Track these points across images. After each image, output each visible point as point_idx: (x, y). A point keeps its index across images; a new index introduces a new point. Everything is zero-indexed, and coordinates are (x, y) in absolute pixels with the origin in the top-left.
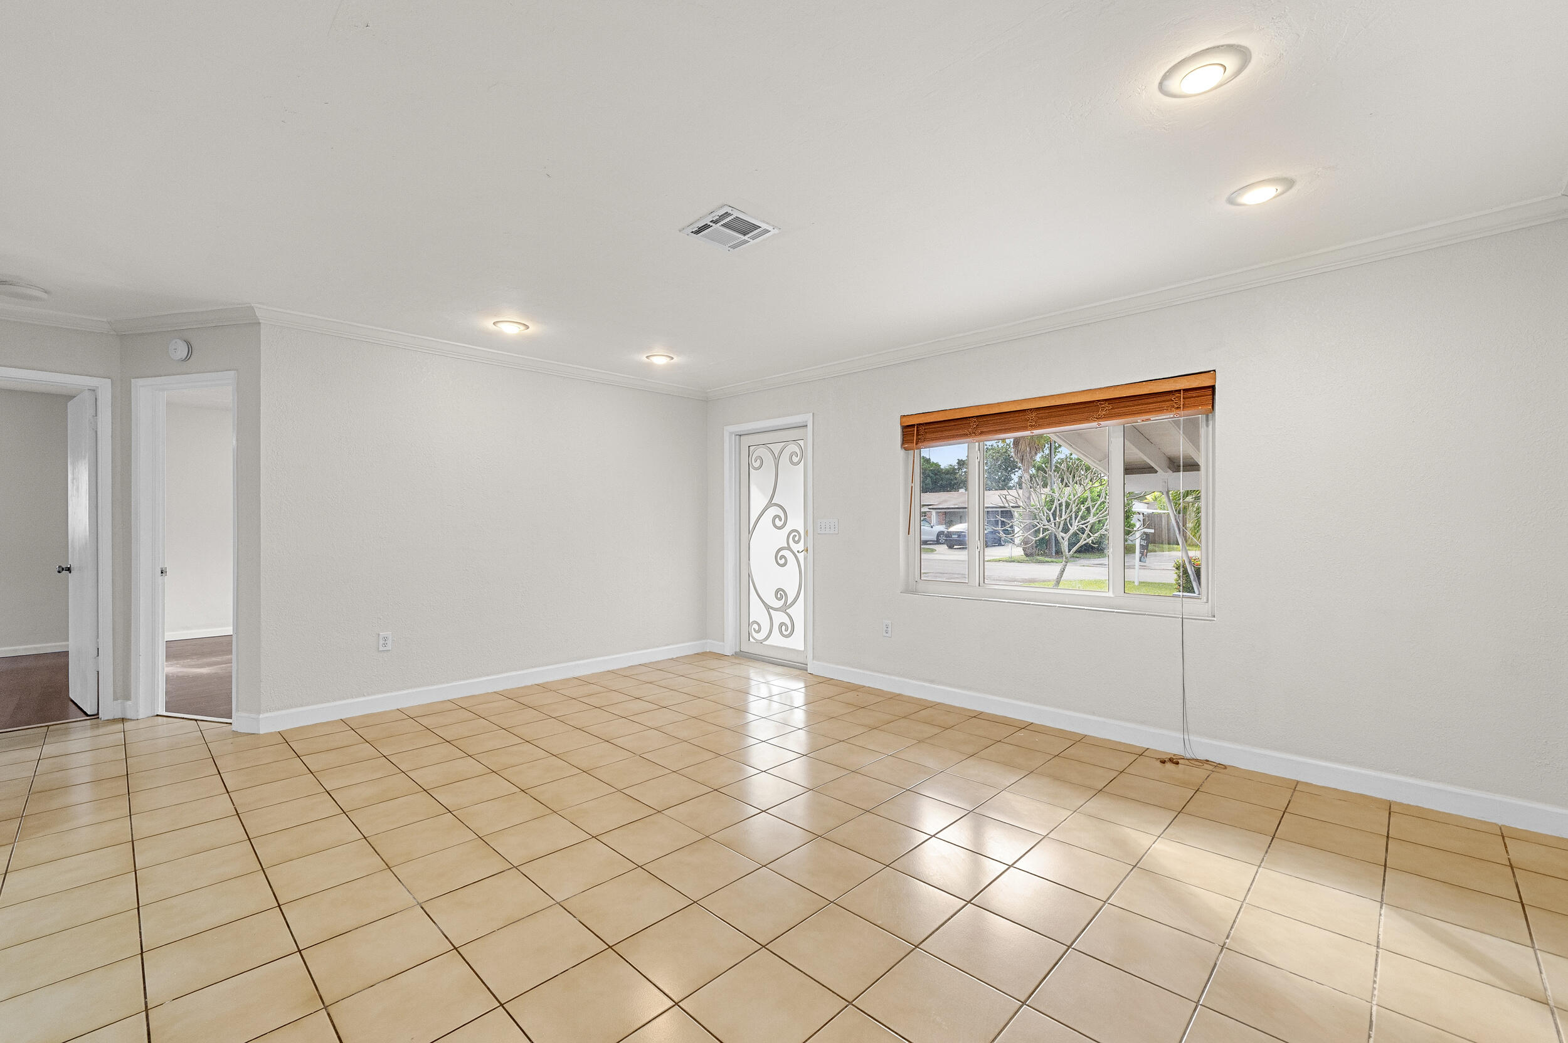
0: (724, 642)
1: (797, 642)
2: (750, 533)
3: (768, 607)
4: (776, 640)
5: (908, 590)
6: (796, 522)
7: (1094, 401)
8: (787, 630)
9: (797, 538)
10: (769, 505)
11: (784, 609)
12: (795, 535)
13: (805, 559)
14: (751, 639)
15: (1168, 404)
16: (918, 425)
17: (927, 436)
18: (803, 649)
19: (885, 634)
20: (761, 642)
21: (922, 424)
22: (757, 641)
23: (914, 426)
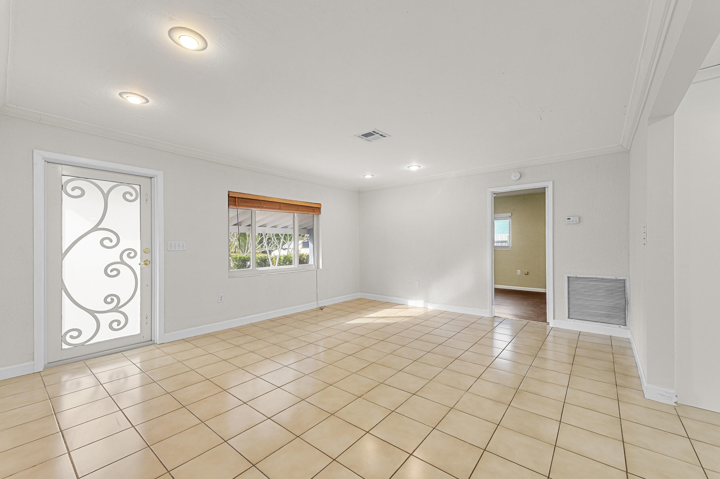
0: (34, 361)
1: (133, 329)
3: (92, 313)
4: (105, 335)
6: (132, 242)
8: (118, 325)
9: (132, 255)
10: (96, 228)
11: (115, 310)
12: (130, 252)
13: (141, 269)
14: (65, 346)
15: (312, 210)
16: (238, 198)
17: (242, 204)
18: (138, 332)
19: (220, 301)
20: (82, 344)
21: (240, 198)
22: (75, 346)
23: (235, 197)
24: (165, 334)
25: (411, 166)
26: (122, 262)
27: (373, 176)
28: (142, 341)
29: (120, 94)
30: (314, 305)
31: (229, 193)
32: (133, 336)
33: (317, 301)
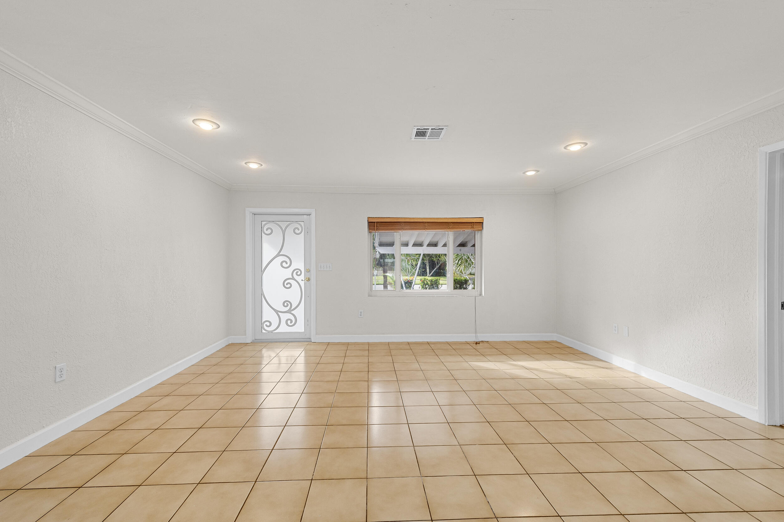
0: (245, 335)
1: (300, 328)
2: (263, 272)
3: (277, 312)
4: (284, 328)
5: (369, 296)
6: (299, 264)
7: (448, 222)
8: (291, 323)
9: (299, 273)
10: (278, 255)
11: (289, 312)
12: (297, 271)
13: (305, 284)
14: (264, 331)
15: (470, 226)
16: (377, 222)
17: (381, 228)
18: (304, 331)
19: (360, 316)
20: (272, 332)
21: (379, 222)
22: (269, 332)
23: (375, 222)
24: (316, 336)
25: (572, 144)
26: (293, 278)
27: (538, 171)
28: (305, 338)
29: (245, 163)
30: (472, 338)
31: (368, 219)
32: (299, 332)
33: (476, 333)
